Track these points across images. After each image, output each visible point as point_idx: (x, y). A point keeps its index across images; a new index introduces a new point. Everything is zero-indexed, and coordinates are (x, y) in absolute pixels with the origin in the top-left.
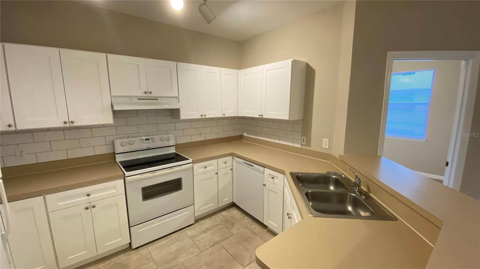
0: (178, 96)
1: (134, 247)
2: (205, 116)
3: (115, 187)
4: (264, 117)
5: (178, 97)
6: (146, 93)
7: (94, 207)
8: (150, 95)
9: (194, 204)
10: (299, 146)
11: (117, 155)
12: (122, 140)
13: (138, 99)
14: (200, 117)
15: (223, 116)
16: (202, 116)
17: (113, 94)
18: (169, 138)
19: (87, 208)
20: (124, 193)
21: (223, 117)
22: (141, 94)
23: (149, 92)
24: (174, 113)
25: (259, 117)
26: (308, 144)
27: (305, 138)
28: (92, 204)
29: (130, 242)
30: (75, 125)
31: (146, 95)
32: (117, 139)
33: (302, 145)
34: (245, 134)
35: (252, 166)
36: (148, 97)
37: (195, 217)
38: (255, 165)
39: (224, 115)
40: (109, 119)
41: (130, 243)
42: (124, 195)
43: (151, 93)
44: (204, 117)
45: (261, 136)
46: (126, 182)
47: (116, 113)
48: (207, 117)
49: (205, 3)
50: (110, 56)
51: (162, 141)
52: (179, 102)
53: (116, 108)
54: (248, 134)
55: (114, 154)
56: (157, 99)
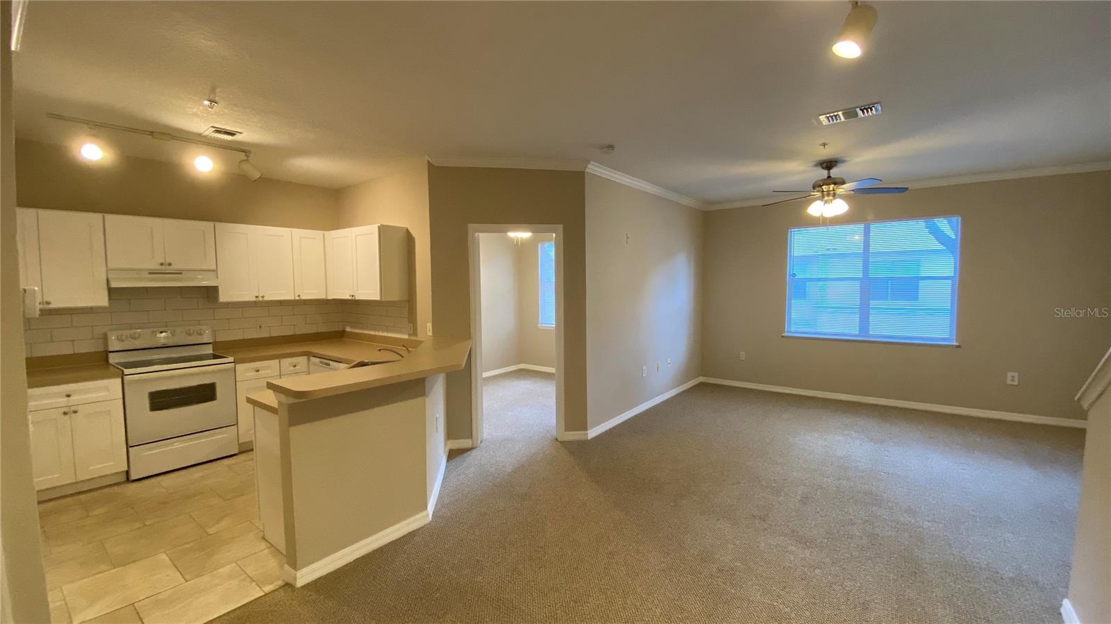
0: (215, 268)
1: (133, 477)
2: (263, 297)
3: (107, 389)
4: (357, 298)
5: (215, 271)
6: (162, 264)
7: (75, 412)
8: (168, 267)
9: (237, 423)
10: (406, 337)
11: (110, 355)
12: (121, 332)
13: (150, 273)
14: (254, 299)
15: (297, 298)
16: (257, 297)
17: (111, 265)
18: (202, 332)
19: (65, 413)
20: (121, 397)
21: (297, 300)
22: (154, 265)
23: (167, 263)
24: (210, 293)
25: (351, 298)
26: (415, 333)
27: (412, 324)
28: (73, 408)
29: (126, 469)
30: (51, 306)
31: (163, 267)
32: (111, 330)
33: (409, 335)
34: (348, 329)
35: (329, 365)
36: (164, 269)
37: (239, 444)
38: (331, 363)
39: (299, 296)
40: (102, 300)
41: (127, 473)
42: (121, 401)
43: (170, 264)
44: (261, 299)
45: (368, 329)
46: (125, 382)
47: (112, 292)
48: (266, 299)
49: (247, 160)
50: (109, 217)
51: (190, 335)
52: (217, 277)
53: (114, 285)
54: (351, 327)
55: (107, 353)
56: (181, 273)
